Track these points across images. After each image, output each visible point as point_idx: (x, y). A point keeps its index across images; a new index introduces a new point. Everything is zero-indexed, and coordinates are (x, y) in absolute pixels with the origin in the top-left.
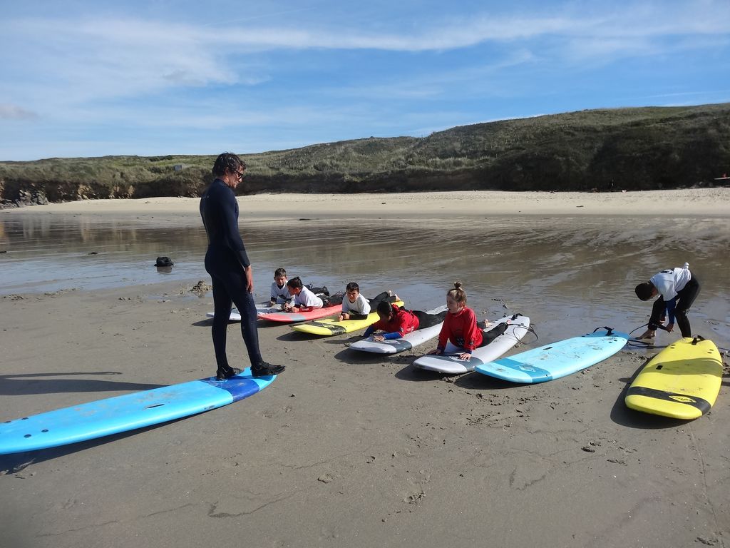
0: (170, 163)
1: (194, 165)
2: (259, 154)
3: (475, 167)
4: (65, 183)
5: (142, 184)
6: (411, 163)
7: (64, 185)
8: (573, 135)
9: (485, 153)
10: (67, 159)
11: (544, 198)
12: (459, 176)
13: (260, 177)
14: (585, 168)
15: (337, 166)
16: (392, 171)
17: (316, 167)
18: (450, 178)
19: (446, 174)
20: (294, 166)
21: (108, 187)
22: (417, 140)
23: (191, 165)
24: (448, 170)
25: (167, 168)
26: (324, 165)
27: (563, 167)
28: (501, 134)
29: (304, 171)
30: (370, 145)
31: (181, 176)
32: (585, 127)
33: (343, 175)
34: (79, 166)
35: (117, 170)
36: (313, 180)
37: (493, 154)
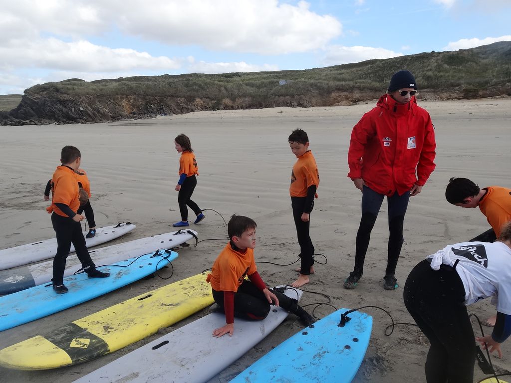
7: (183, 99)
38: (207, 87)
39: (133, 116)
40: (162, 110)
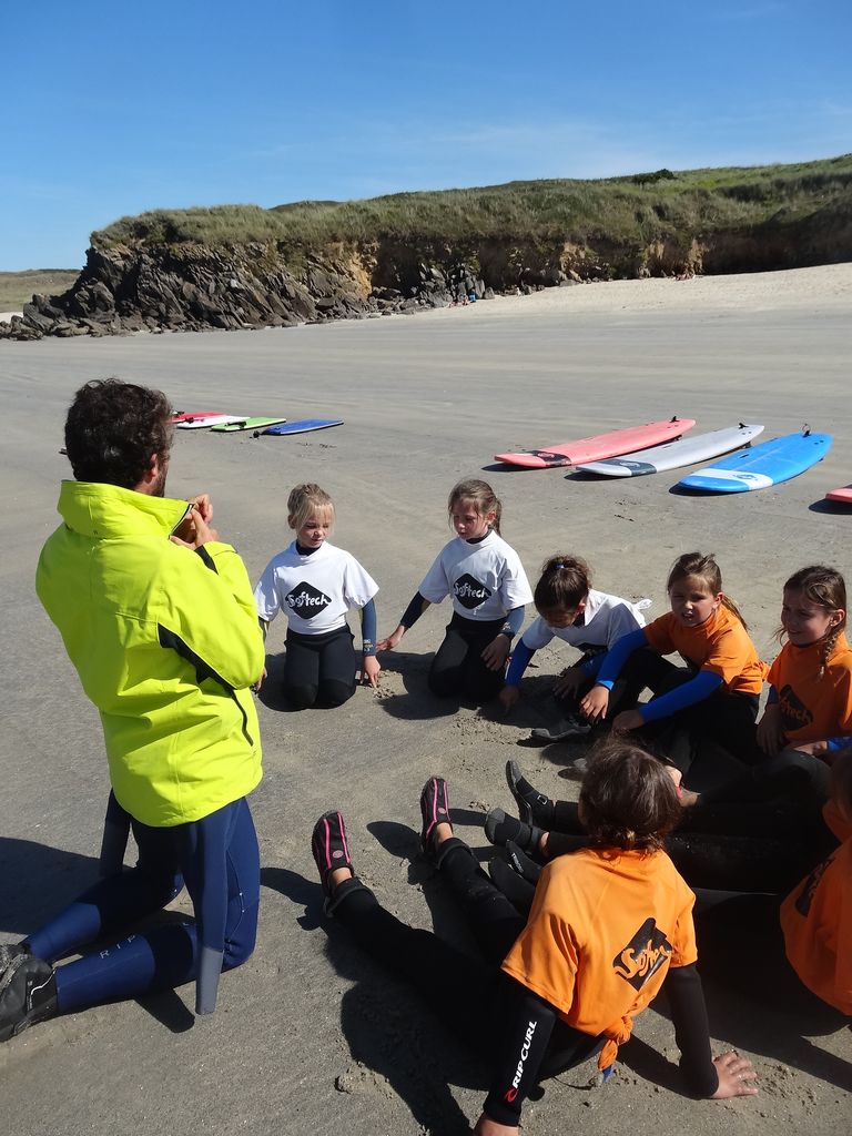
4: (529, 239)
7: (524, 246)
21: (636, 249)
38: (599, 205)
39: (379, 303)
40: (462, 284)
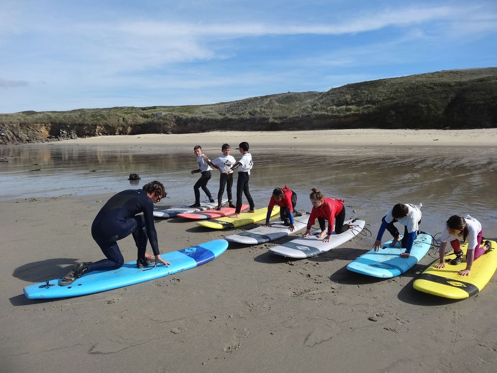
0: (155, 111)
1: (170, 113)
2: (212, 105)
3: (361, 112)
4: (88, 125)
5: (136, 125)
6: (315, 110)
7: (87, 127)
8: (433, 89)
9: (368, 102)
10: (89, 110)
11: (410, 134)
12: (349, 118)
13: (212, 120)
14: (441, 112)
15: (264, 112)
16: (302, 116)
17: (250, 113)
18: (343, 120)
19: (341, 117)
20: (236, 112)
21: (115, 128)
22: (320, 93)
23: (167, 113)
24: (342, 114)
25: (153, 114)
26: (256, 112)
27: (425, 112)
28: (380, 89)
29: (242, 116)
30: (287, 97)
31: (161, 120)
32: (442, 83)
33: (268, 119)
34: (97, 114)
35: (121, 117)
36: (248, 122)
37: (374, 103)
38: (109, 117)
40: (70, 136)
